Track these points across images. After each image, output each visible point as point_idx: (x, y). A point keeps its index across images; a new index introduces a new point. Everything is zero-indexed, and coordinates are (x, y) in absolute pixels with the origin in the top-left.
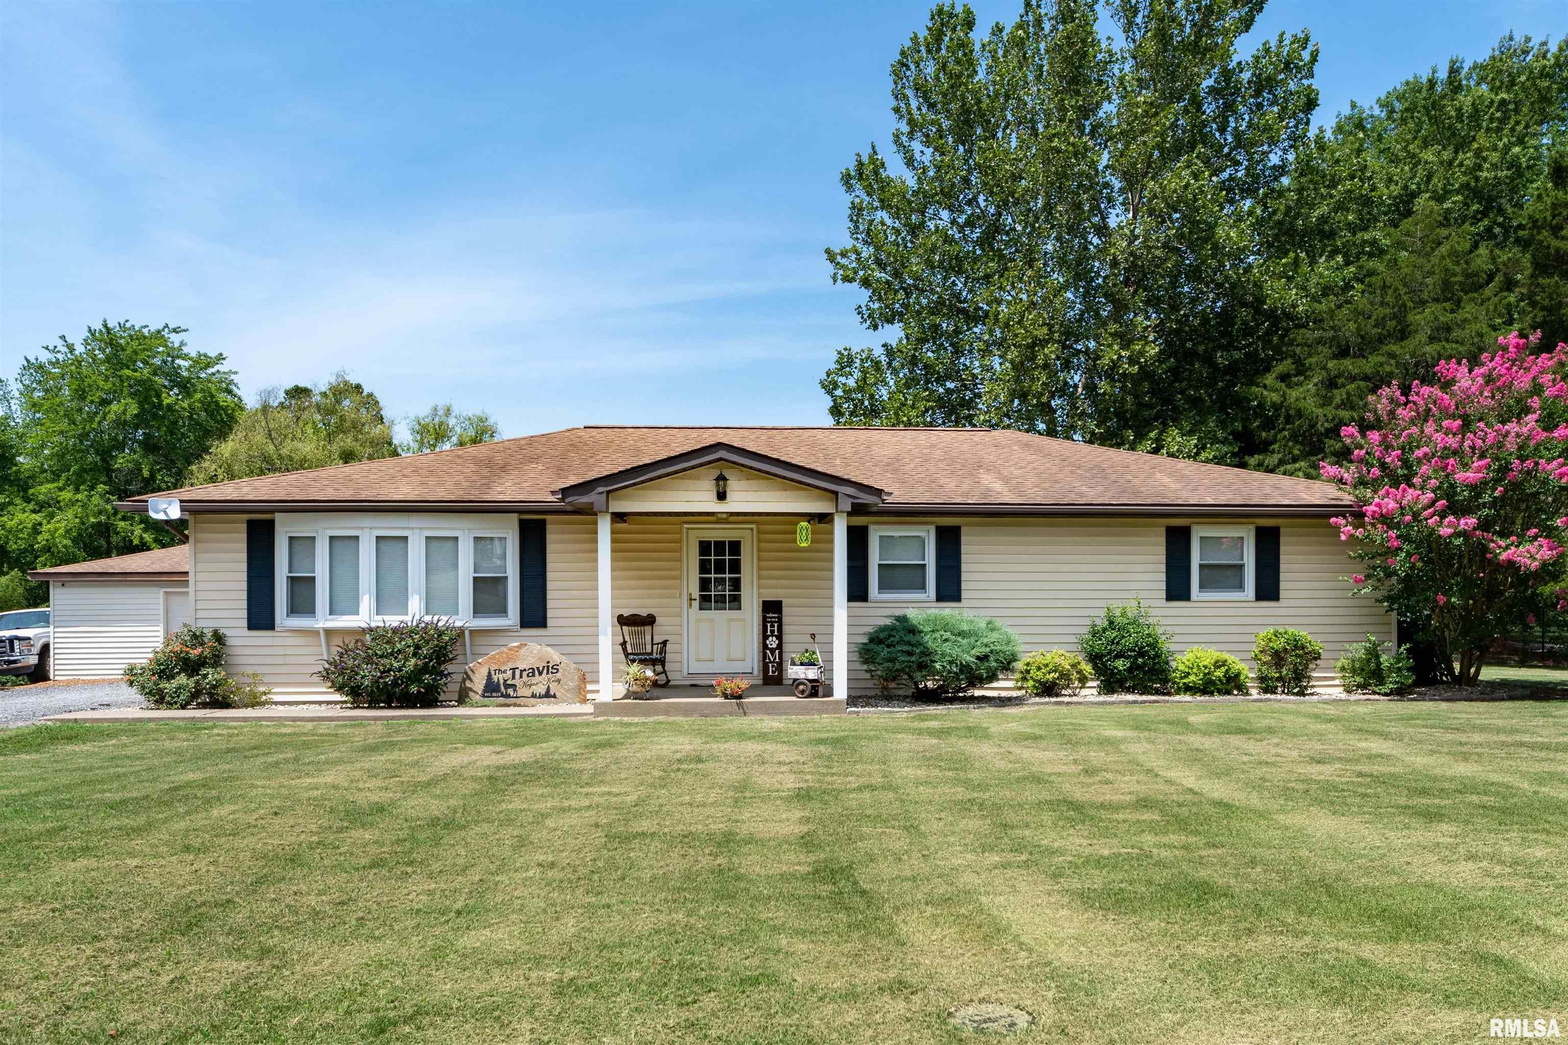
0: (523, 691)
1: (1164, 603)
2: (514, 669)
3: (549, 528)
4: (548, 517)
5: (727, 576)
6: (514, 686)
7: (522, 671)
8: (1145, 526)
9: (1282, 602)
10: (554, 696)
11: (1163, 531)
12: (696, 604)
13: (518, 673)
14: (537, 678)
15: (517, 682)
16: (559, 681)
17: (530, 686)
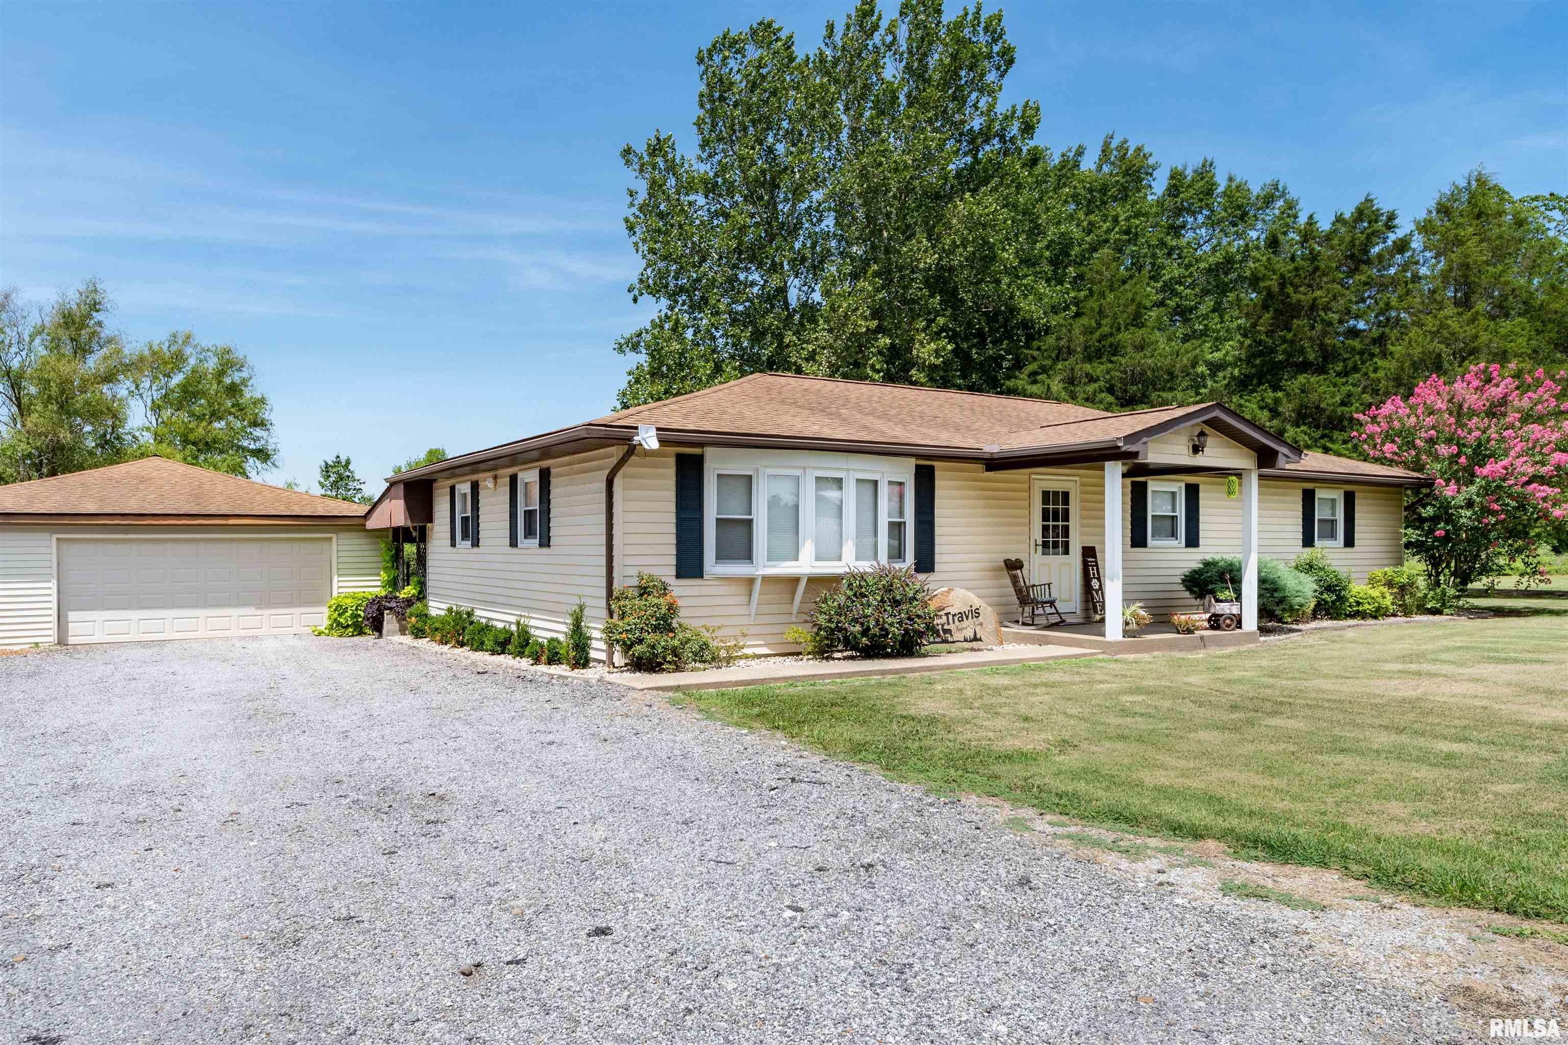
0: (957, 636)
1: (1300, 549)
2: (947, 614)
3: (937, 474)
4: (935, 463)
5: (1060, 523)
6: (948, 631)
7: (954, 615)
8: (1288, 488)
9: (1355, 549)
10: (980, 640)
11: (1300, 492)
12: (1040, 548)
13: (950, 617)
14: (966, 623)
15: (951, 627)
16: (981, 624)
17: (962, 630)
